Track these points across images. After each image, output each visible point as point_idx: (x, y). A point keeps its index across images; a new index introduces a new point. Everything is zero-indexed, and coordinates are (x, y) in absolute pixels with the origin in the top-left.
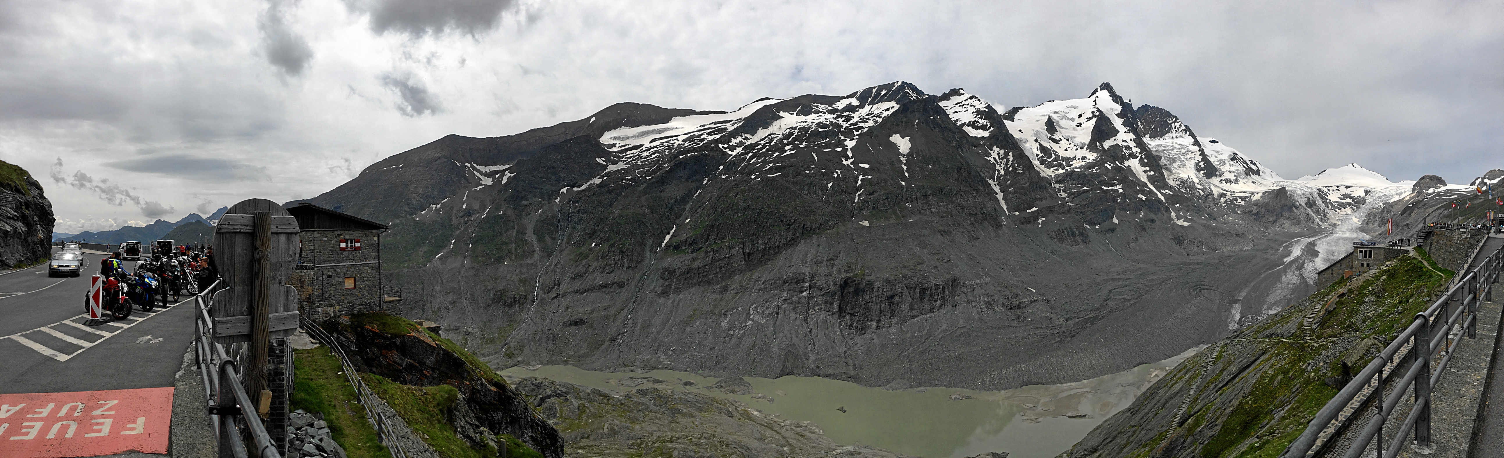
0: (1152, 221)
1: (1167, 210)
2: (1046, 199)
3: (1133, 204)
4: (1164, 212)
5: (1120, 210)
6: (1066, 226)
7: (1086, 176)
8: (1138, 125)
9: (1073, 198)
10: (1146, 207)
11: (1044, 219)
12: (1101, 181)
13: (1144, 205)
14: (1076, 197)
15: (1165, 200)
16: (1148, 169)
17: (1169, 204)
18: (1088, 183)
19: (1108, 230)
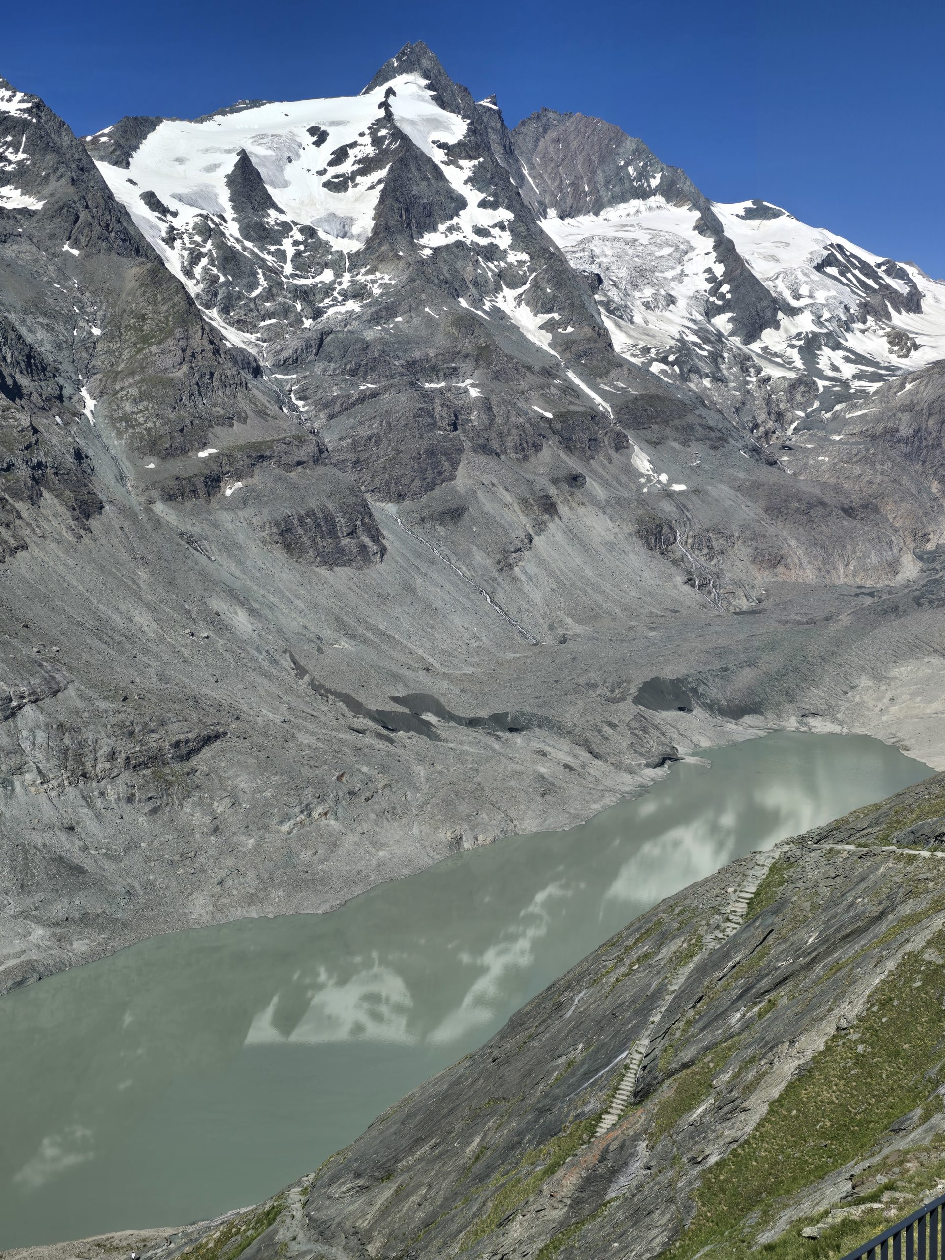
0: (575, 480)
1: (620, 444)
2: (243, 420)
3: (514, 431)
4: (612, 452)
5: (475, 451)
6: (314, 504)
7: (366, 346)
8: (522, 178)
9: (331, 417)
10: (557, 438)
11: (239, 484)
12: (414, 363)
13: (548, 433)
14: (340, 413)
15: (614, 411)
16: (556, 316)
17: (626, 426)
18: (373, 369)
19: (443, 514)
